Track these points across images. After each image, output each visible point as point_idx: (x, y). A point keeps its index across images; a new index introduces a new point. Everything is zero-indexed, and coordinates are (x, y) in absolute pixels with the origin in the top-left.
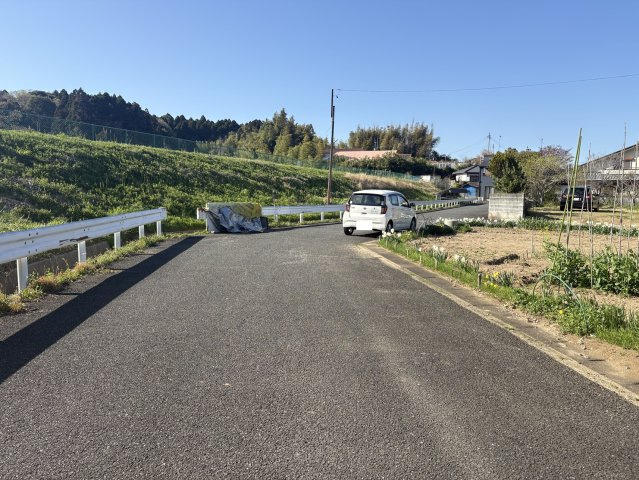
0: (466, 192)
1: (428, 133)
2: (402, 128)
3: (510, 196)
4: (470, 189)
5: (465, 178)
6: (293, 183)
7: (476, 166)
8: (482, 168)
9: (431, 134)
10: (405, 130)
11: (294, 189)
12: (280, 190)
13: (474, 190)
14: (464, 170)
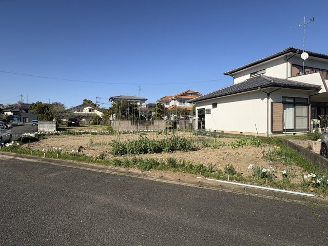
0: (13, 120)
3: (49, 122)
4: (15, 118)
5: (10, 113)
7: (16, 108)
8: (20, 109)
13: (17, 119)
14: (9, 110)
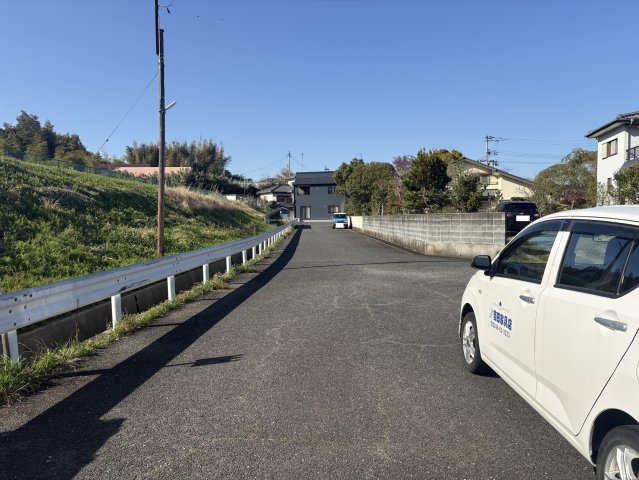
1: (218, 150)
2: (189, 145)
5: (272, 198)
6: (67, 201)
8: (295, 186)
9: (222, 151)
10: (193, 147)
11: (70, 212)
12: (34, 216)
14: (269, 190)
